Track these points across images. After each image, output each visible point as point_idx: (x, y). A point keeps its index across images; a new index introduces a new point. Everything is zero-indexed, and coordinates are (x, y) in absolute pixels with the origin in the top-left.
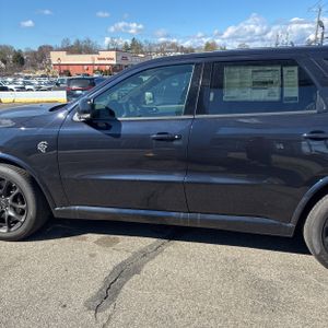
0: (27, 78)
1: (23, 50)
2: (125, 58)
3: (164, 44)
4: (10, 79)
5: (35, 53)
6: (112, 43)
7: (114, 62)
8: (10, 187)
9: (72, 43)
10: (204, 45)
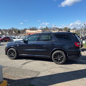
0: (20, 36)
1: (20, 30)
2: (44, 31)
3: (54, 28)
4: (16, 36)
5: (23, 30)
6: (41, 28)
7: (41, 32)
8: (13, 52)
9: (32, 28)
10: (64, 28)
